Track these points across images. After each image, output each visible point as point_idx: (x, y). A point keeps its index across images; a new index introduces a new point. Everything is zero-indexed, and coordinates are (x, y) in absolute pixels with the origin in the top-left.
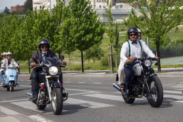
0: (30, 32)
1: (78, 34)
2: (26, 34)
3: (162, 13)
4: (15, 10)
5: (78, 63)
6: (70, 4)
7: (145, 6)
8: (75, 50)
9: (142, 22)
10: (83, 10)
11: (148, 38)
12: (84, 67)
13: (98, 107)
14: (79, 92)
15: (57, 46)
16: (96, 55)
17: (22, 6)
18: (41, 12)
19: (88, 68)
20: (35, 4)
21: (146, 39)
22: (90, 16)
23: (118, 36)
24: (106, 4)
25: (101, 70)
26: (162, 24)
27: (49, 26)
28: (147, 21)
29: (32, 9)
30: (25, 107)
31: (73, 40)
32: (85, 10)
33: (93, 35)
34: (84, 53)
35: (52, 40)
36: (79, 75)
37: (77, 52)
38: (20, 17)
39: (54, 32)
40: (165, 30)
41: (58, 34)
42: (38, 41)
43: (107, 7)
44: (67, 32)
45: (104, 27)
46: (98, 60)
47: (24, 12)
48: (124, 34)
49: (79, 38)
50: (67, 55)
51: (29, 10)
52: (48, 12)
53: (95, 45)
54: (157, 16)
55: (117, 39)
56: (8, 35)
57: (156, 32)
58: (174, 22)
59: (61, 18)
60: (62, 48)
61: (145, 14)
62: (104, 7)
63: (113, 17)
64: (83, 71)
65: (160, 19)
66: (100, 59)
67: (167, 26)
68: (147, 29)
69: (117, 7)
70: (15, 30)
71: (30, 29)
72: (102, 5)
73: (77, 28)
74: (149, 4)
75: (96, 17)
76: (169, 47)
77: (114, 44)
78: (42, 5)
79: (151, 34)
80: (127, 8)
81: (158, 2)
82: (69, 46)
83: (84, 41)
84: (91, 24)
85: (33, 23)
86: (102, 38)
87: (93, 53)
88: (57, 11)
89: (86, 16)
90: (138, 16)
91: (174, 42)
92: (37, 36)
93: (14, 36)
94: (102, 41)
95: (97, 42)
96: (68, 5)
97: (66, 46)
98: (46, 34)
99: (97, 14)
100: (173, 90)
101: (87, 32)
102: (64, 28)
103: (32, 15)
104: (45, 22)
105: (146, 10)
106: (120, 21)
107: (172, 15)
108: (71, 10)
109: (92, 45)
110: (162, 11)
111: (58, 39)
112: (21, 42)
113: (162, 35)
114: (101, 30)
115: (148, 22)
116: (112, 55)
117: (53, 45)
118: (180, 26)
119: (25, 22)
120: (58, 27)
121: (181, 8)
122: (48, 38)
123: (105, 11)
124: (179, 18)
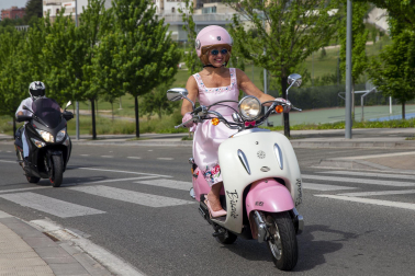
0: (36, 59)
1: (129, 64)
2: (30, 64)
3: (294, 23)
4: (8, 16)
5: (129, 119)
6: (113, 4)
7: (261, 7)
8: (123, 94)
9: (255, 40)
10: (138, 17)
11: (265, 71)
12: (141, 128)
13: (165, 205)
14: (128, 176)
15: (87, 87)
16: (163, 104)
17: (23, 9)
18: (58, 21)
19: (149, 130)
20: (48, 4)
21: (262, 73)
22: (153, 29)
24: (183, 4)
25: (173, 133)
26: (294, 43)
27: (73, 47)
28: (264, 38)
29: (40, 14)
30: (23, 204)
31: (119, 76)
32: (142, 16)
33: (159, 65)
34: (141, 100)
35: (80, 75)
36: (130, 144)
37: (128, 99)
38: (19, 29)
39: (82, 59)
40: (298, 56)
41: (91, 64)
42: (52, 75)
43: (184, 11)
44: (107, 59)
45: (179, 50)
46: (168, 114)
47: (26, 21)
49: (131, 71)
50: (108, 103)
51: (35, 17)
52: (71, 20)
53: (163, 85)
54: (284, 27)
57: (282, 60)
58: (316, 39)
59: (96, 31)
60: (98, 90)
61: (260, 25)
62: (180, 10)
63: (197, 30)
64: (138, 136)
65: (289, 34)
66: (172, 112)
67: (302, 48)
68: (264, 53)
69: (206, 10)
70: (8, 56)
71: (36, 53)
72: (177, 7)
73: (128, 52)
74: (267, 4)
75: (164, 30)
76: (308, 90)
78: (60, 8)
79: (270, 63)
80: (225, 13)
81: (285, 1)
82: (111, 86)
83: (140, 77)
84: (154, 45)
85: (41, 41)
86: (174, 72)
87: (157, 100)
88: (88, 18)
89: (145, 29)
90: (246, 29)
91: (317, 80)
92: (50, 67)
93: (7, 67)
94: (175, 77)
95: (165, 79)
96: (111, 6)
97: (106, 86)
98: (68, 63)
99: (165, 24)
100: (312, 173)
101: (147, 58)
102: (102, 51)
103: (41, 27)
104: (65, 40)
105: (263, 16)
107: (314, 27)
108: (116, 17)
109: (156, 84)
110: (293, 18)
111: (90, 72)
112: (18, 77)
113: (294, 66)
114: (174, 55)
115: (266, 41)
117: (80, 84)
118: (330, 48)
119: (28, 40)
120: (90, 49)
121: (330, 13)
122: (70, 70)
123: (181, 19)
124: (327, 33)
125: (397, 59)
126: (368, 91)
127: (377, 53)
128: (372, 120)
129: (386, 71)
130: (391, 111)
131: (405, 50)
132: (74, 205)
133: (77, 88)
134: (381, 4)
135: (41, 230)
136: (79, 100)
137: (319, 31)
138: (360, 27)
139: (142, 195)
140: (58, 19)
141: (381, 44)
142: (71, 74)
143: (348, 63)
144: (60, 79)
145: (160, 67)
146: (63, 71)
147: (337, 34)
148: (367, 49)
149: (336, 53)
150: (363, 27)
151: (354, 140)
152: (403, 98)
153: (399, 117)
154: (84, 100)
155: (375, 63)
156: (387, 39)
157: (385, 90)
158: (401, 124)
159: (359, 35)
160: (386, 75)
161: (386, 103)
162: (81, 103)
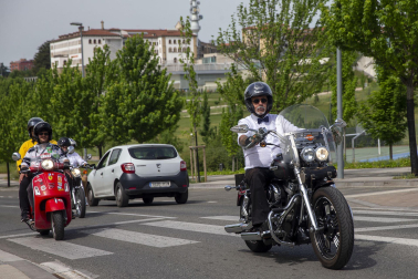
0: (45, 109)
1: (134, 112)
3: (288, 71)
4: (17, 68)
6: (118, 55)
7: (257, 58)
8: (129, 141)
10: (142, 67)
13: (169, 245)
14: (134, 218)
15: (95, 134)
17: (31, 61)
18: (65, 72)
20: (55, 57)
22: (156, 78)
23: (208, 113)
24: (184, 55)
26: (288, 90)
27: (80, 96)
29: (48, 66)
30: (34, 247)
31: (124, 123)
32: (146, 66)
33: (162, 113)
35: (87, 123)
38: (27, 80)
39: (89, 108)
40: (293, 103)
41: (97, 112)
42: (61, 124)
43: (185, 62)
44: (113, 107)
45: (181, 98)
47: (35, 72)
48: (219, 110)
49: (136, 119)
51: (43, 68)
52: (78, 71)
53: (167, 132)
54: (279, 75)
55: (207, 121)
56: (6, 114)
58: (309, 86)
59: (102, 81)
60: (105, 137)
61: (256, 74)
62: (181, 61)
63: (198, 80)
65: (283, 82)
67: (296, 94)
69: (206, 60)
70: (17, 106)
71: (44, 103)
72: (178, 58)
73: (133, 101)
74: (263, 54)
75: (166, 79)
77: (202, 128)
78: (67, 59)
80: (224, 62)
81: (279, 51)
82: (117, 133)
83: (145, 125)
84: (157, 93)
85: (50, 91)
86: (177, 119)
88: (94, 69)
89: (149, 78)
90: (244, 78)
92: (58, 116)
93: (16, 117)
94: (178, 123)
95: (169, 126)
96: (116, 57)
97: (112, 133)
98: (75, 112)
99: (167, 74)
101: (151, 107)
102: (108, 100)
103: (49, 78)
104: (72, 90)
105: (259, 65)
106: (211, 86)
107: (307, 74)
108: (120, 68)
109: (160, 131)
110: (287, 66)
111: (97, 121)
114: (176, 102)
116: (197, 150)
117: (87, 132)
118: (322, 94)
119: (36, 90)
120: (97, 98)
121: (322, 62)
122: (78, 119)
123: (182, 69)
124: (319, 80)
125: (384, 104)
126: (358, 134)
127: (366, 98)
128: (362, 161)
129: (374, 115)
130: (380, 152)
131: (391, 95)
132: (83, 248)
133: (84, 136)
134: (368, 53)
135: (51, 272)
136: (87, 147)
137: (311, 78)
138: (350, 75)
139: (147, 236)
140: (65, 70)
141: (369, 90)
142: (79, 123)
143: (338, 108)
144: (68, 127)
145: (163, 115)
146: (71, 120)
147: (328, 81)
148: (357, 95)
149: (328, 99)
150: (353, 74)
151: (346, 180)
152: (391, 139)
153: (387, 158)
154: (91, 147)
155: (364, 108)
156: (374, 85)
157: (373, 133)
158: (389, 165)
159: (349, 82)
160: (374, 119)
161: (375, 145)
162: (89, 150)
